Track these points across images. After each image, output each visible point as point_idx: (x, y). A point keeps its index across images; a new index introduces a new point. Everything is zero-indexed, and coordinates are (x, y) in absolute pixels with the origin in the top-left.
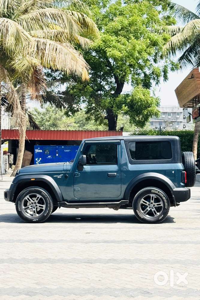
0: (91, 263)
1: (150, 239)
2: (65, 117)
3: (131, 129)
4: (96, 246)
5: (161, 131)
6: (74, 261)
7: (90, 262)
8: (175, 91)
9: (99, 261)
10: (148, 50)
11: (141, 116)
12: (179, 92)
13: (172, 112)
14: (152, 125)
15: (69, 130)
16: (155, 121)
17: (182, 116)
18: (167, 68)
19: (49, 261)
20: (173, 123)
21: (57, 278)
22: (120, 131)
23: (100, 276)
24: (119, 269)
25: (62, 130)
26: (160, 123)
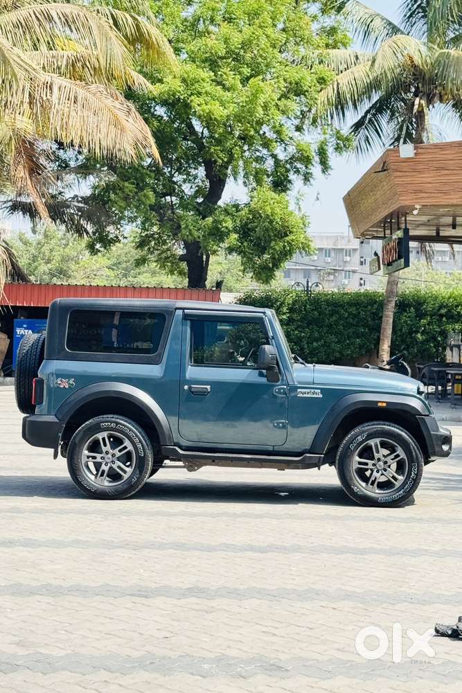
0: (146, 597)
1: (283, 542)
2: (87, 253)
3: (238, 286)
4: (157, 558)
5: (310, 291)
6: (106, 591)
7: (144, 593)
8: (343, 198)
9: (165, 591)
10: (281, 103)
11: (266, 256)
12: (353, 202)
13: (334, 249)
14: (289, 276)
15: (96, 285)
16: (295, 267)
17: (356, 258)
18: (327, 145)
19: (47, 590)
20: (336, 274)
21: (66, 631)
22: (214, 289)
23: (166, 628)
24: (211, 612)
25: (78, 284)
26: (307, 273)
